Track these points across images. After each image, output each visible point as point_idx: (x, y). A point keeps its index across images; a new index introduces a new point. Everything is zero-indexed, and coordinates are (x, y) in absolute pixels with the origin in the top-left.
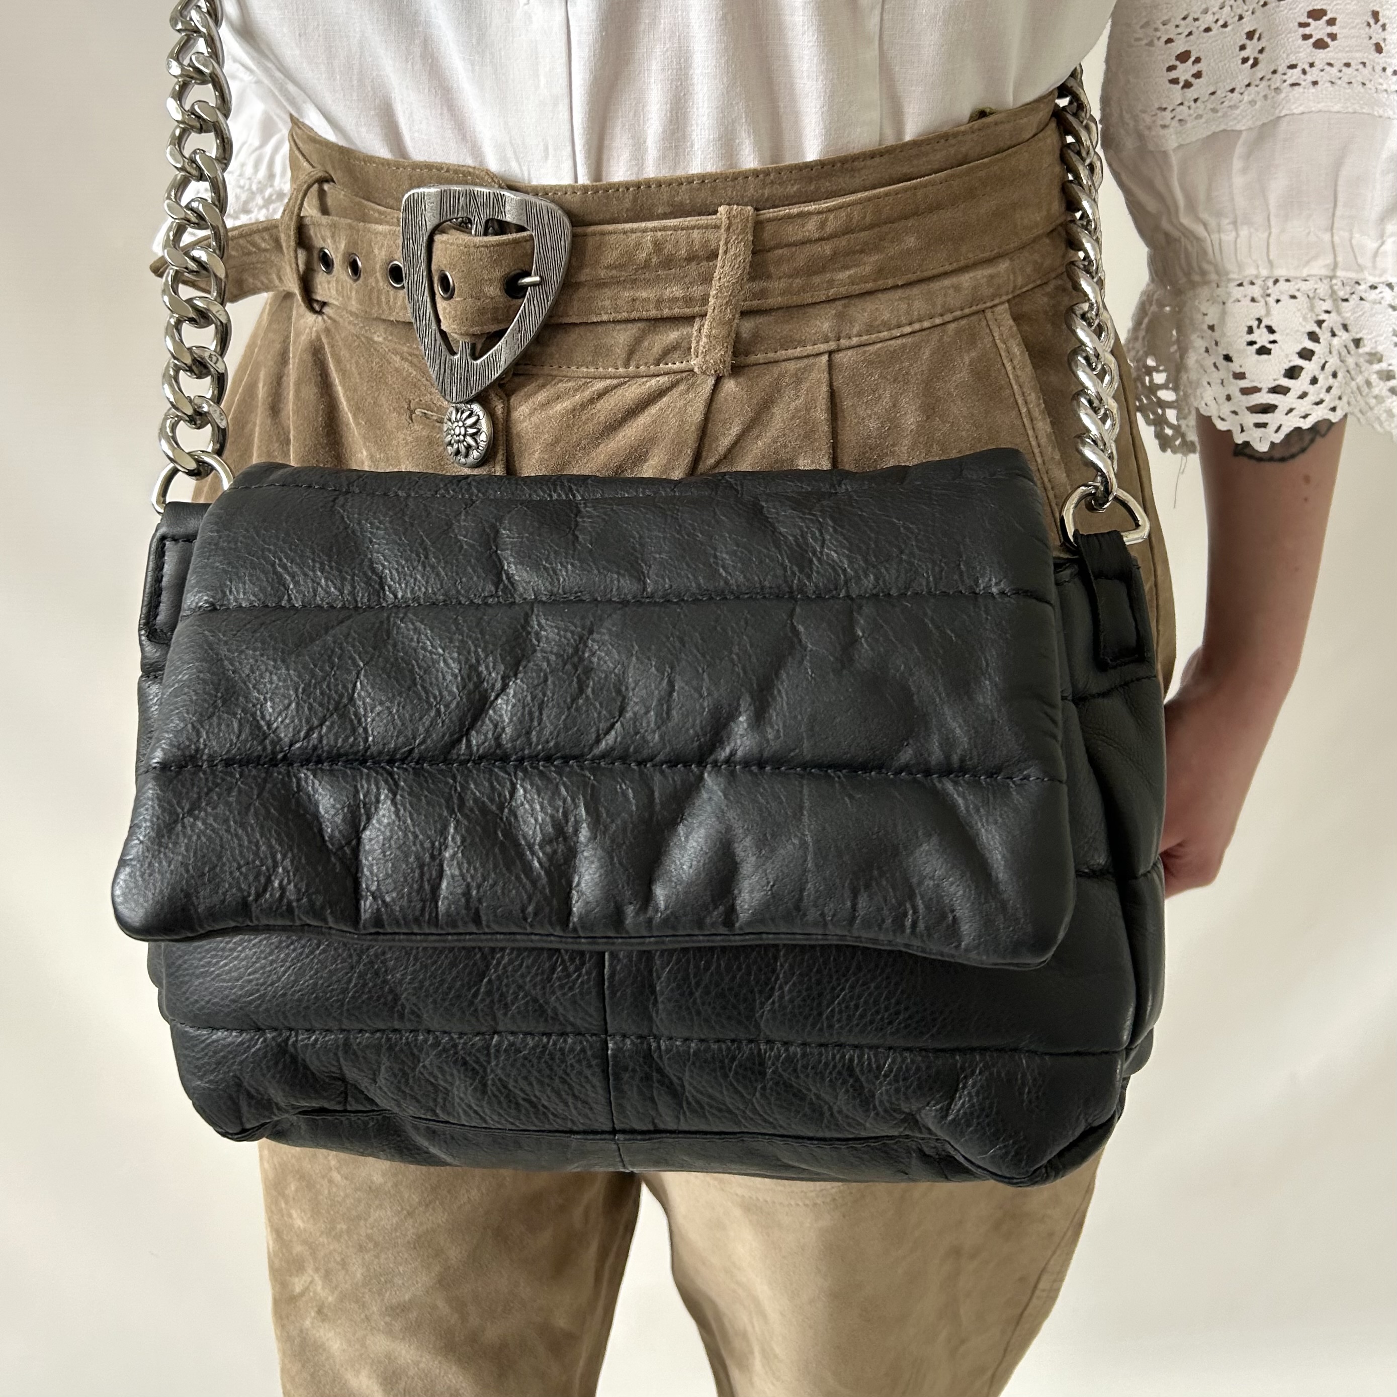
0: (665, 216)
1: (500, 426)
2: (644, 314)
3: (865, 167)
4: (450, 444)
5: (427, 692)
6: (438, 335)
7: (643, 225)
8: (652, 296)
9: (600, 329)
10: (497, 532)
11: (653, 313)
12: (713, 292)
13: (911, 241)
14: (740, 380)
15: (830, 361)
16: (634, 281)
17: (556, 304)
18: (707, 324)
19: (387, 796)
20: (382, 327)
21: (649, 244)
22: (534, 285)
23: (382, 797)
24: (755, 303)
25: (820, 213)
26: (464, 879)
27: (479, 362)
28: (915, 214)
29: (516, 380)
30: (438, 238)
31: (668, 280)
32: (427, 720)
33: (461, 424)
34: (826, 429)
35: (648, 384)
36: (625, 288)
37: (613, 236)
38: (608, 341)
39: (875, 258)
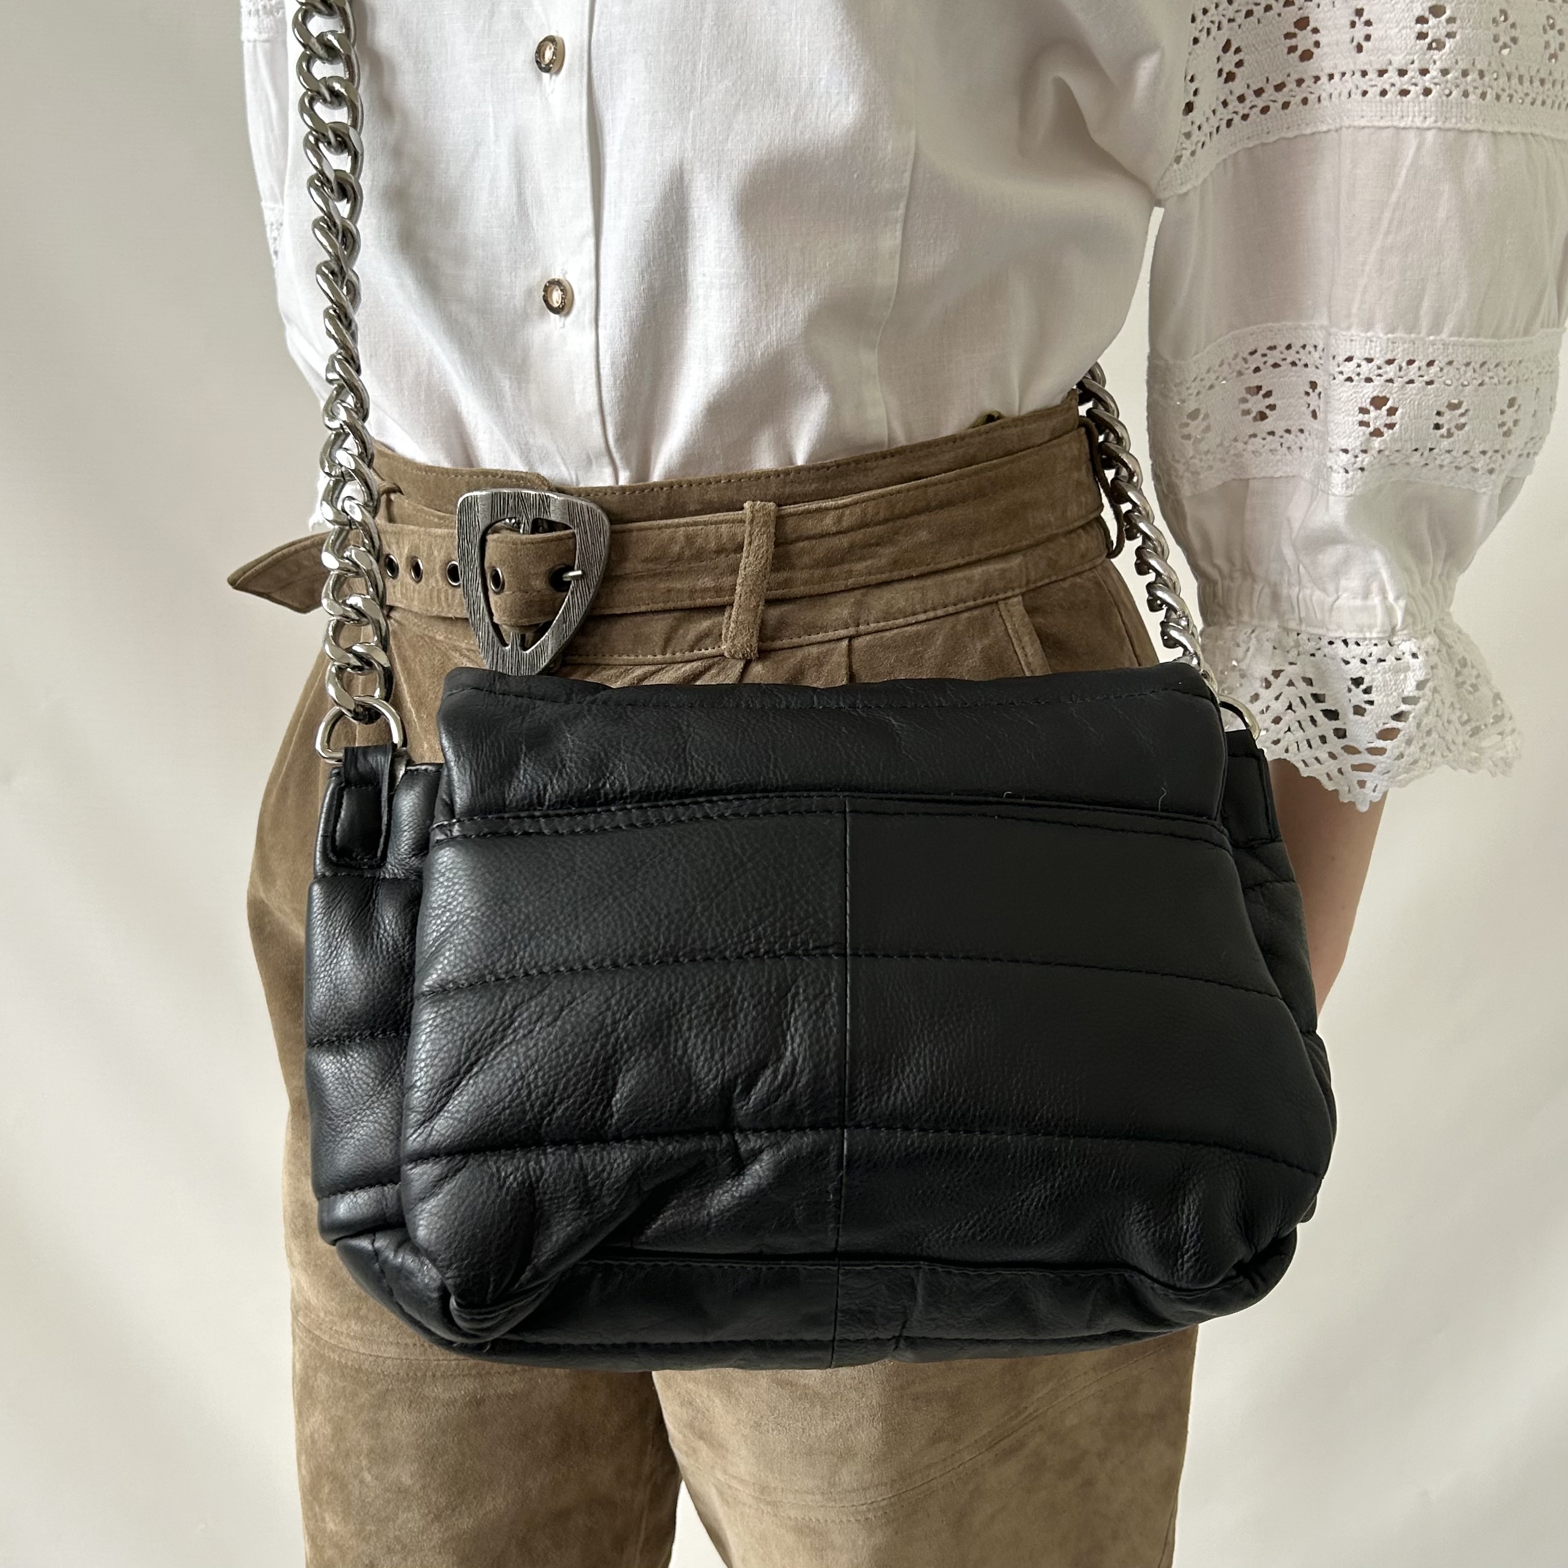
0: (696, 513)
2: (679, 605)
6: (490, 626)
7: (676, 520)
8: (686, 586)
9: (640, 621)
11: (687, 603)
12: (739, 581)
13: (923, 535)
14: (767, 663)
15: (849, 645)
16: (669, 574)
17: (597, 597)
18: (734, 611)
21: (682, 538)
22: (577, 578)
24: (780, 592)
25: (836, 508)
27: (528, 652)
28: (927, 509)
30: (489, 537)
31: (700, 572)
35: (683, 671)
36: (661, 580)
37: (649, 532)
38: (646, 630)
39: (889, 550)
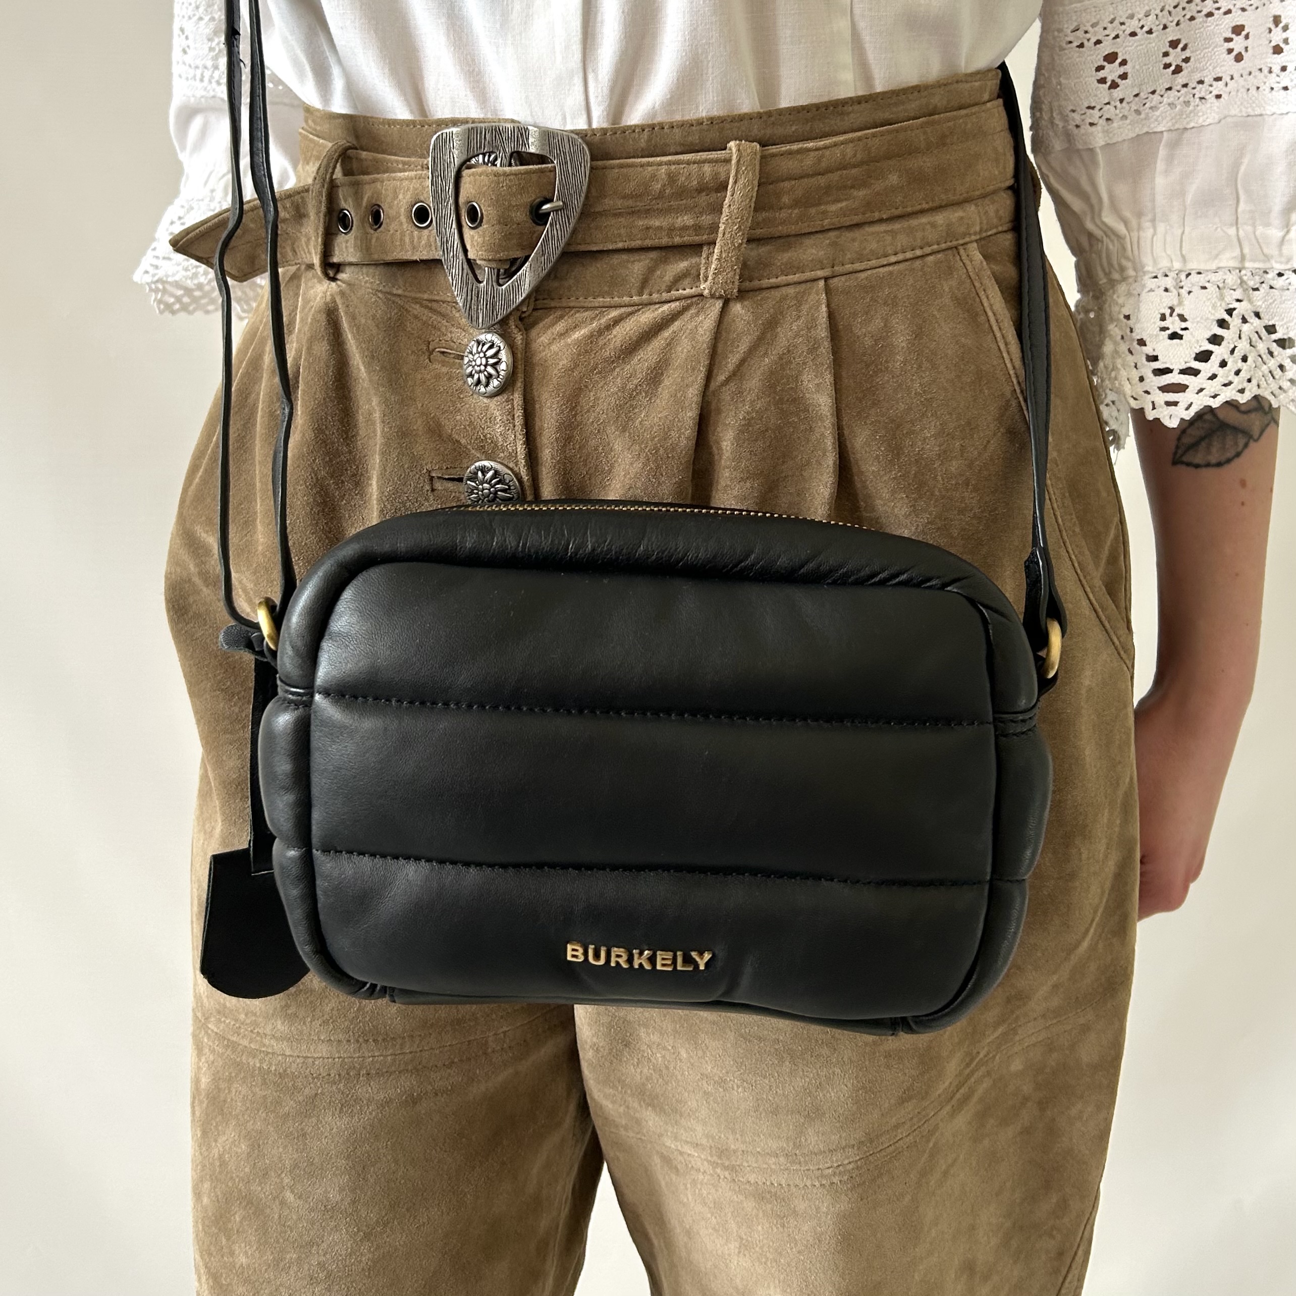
0: (677, 154)
1: (519, 355)
2: (656, 242)
3: (853, 111)
7: (658, 159)
8: (665, 224)
9: (616, 259)
11: (665, 241)
12: (723, 219)
14: (746, 303)
15: (826, 285)
16: (647, 211)
18: (717, 249)
21: (664, 176)
22: (556, 210)
24: (760, 231)
25: (817, 149)
28: (897, 155)
29: (536, 314)
30: (465, 172)
31: (679, 211)
33: (482, 355)
35: (661, 310)
36: (639, 217)
37: (631, 170)
38: (623, 270)
39: (861, 193)
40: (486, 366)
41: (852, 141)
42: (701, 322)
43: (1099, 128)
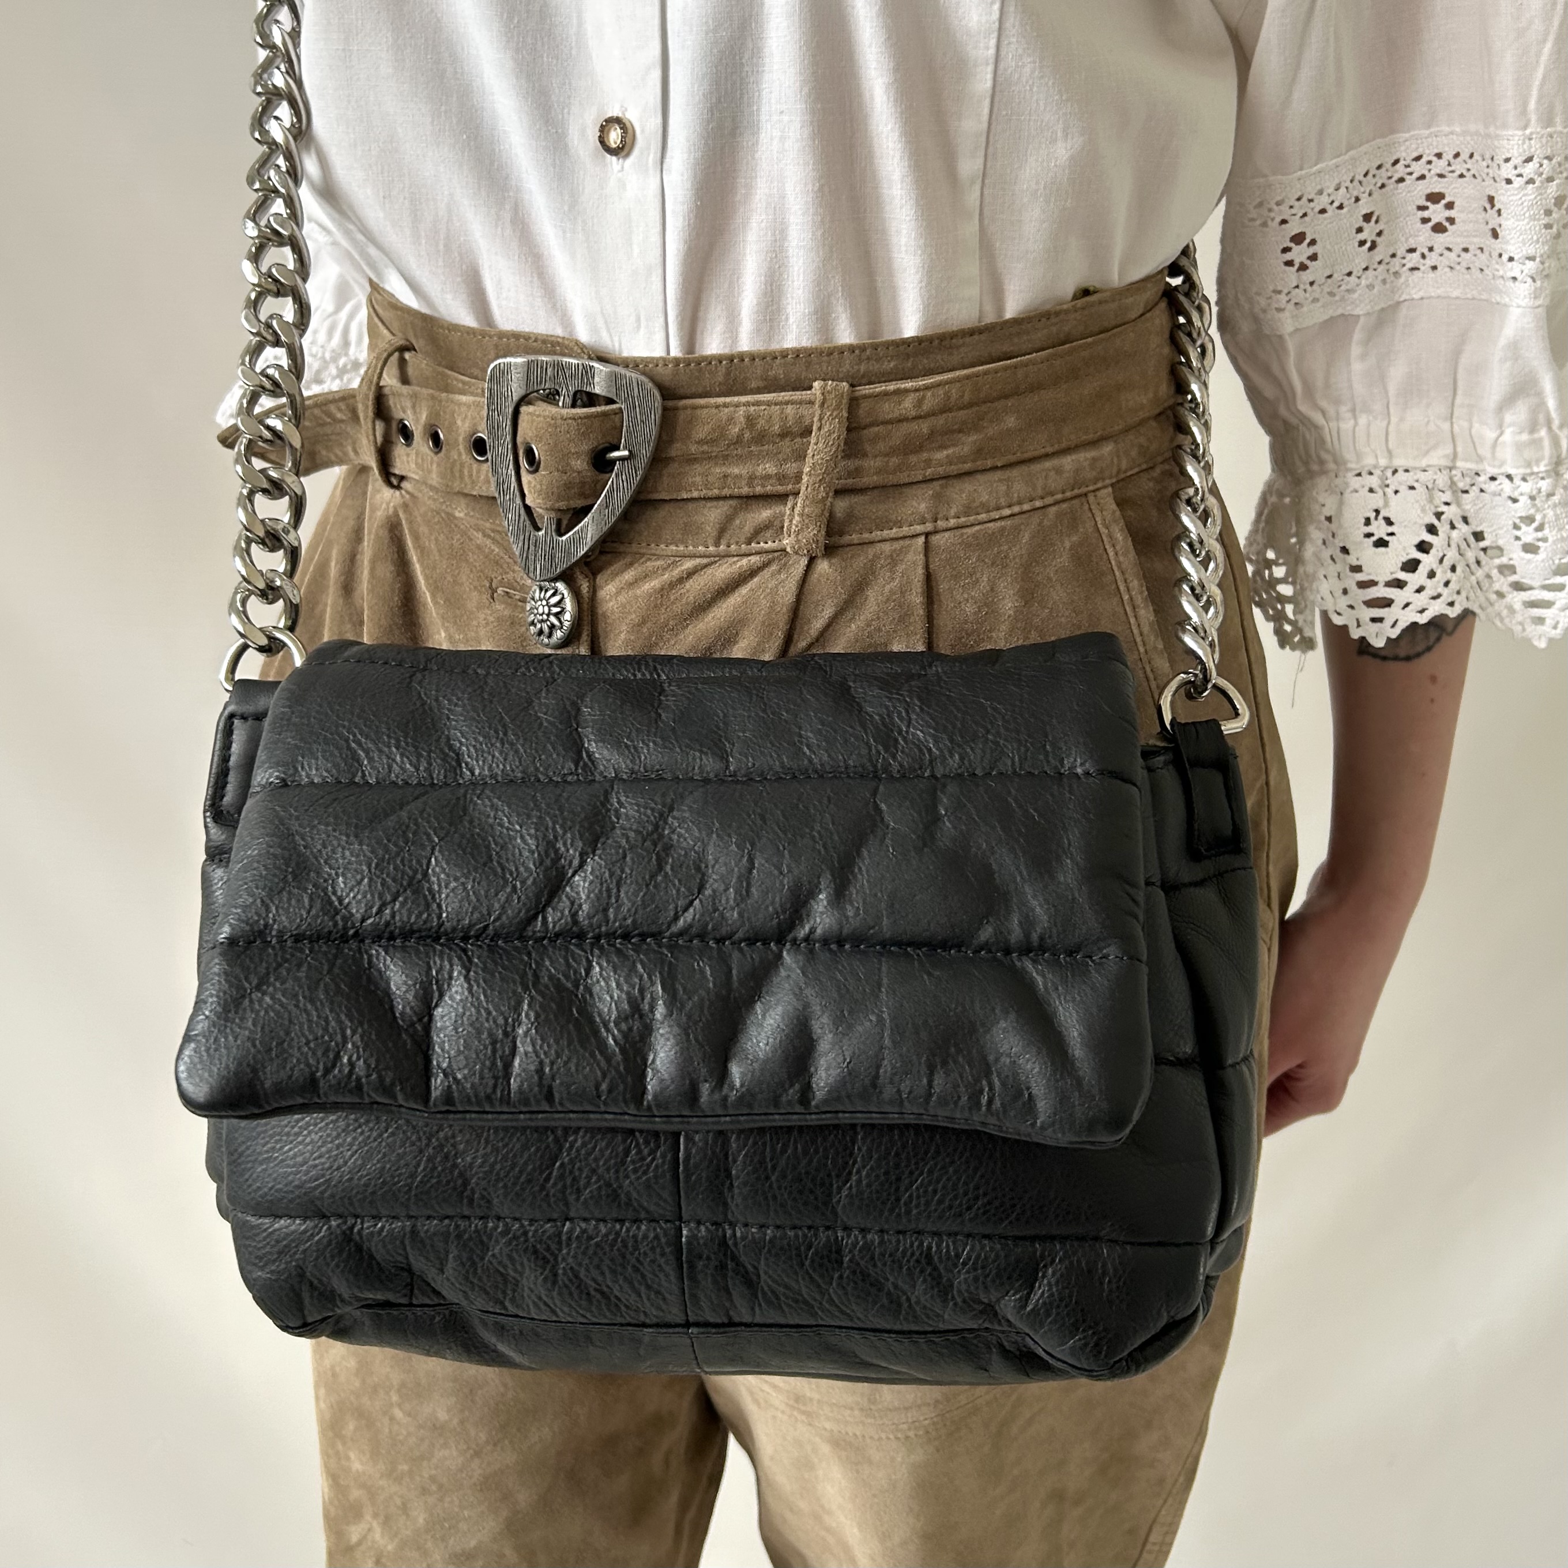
0: (759, 391)
1: (585, 606)
2: (737, 491)
3: (963, 344)
4: (533, 623)
5: (503, 869)
6: (522, 511)
7: (736, 399)
8: (744, 472)
9: (690, 506)
10: (579, 710)
11: (745, 490)
12: (807, 469)
13: (1011, 421)
14: (834, 560)
15: (926, 542)
16: (726, 457)
17: (645, 479)
18: (800, 501)
19: (460, 973)
20: (463, 501)
21: (742, 418)
22: (622, 459)
23: (455, 974)
24: (850, 481)
25: (917, 390)
26: (537, 1056)
27: (564, 538)
28: (1016, 393)
29: (603, 558)
30: (524, 409)
31: (760, 457)
32: (502, 896)
33: (544, 602)
34: (921, 612)
35: (739, 564)
36: (716, 464)
37: (705, 411)
38: (699, 519)
39: (973, 438)
40: (548, 615)
41: (958, 380)
42: (783, 581)
43: (1287, 314)
